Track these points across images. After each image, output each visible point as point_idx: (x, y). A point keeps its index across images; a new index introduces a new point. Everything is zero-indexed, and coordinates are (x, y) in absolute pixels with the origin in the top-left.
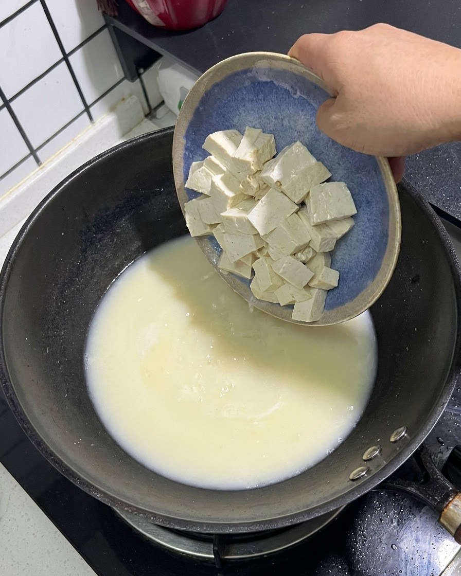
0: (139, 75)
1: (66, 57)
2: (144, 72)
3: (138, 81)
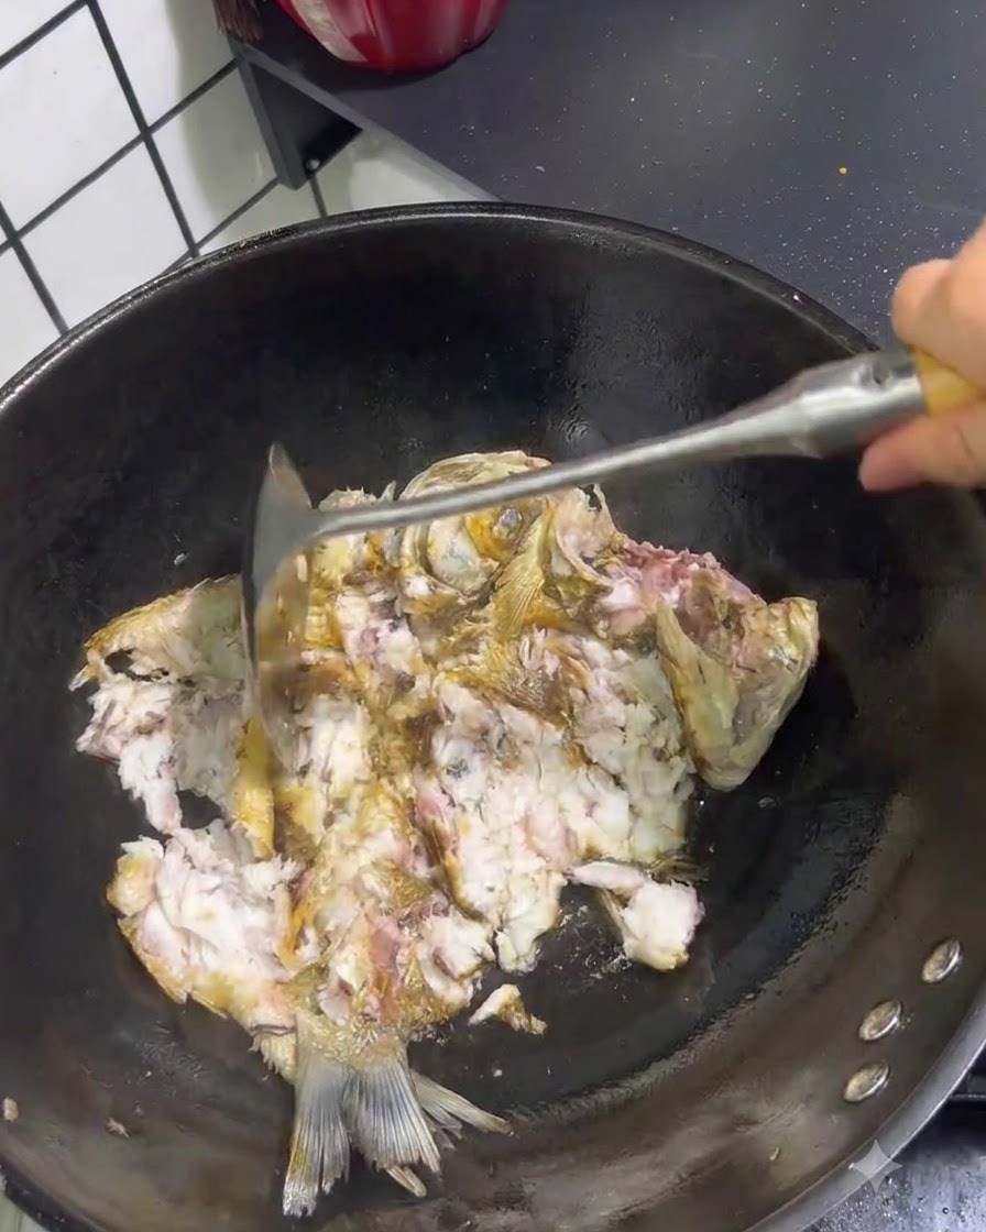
0: (310, 174)
1: (146, 133)
2: (320, 166)
3: (308, 185)
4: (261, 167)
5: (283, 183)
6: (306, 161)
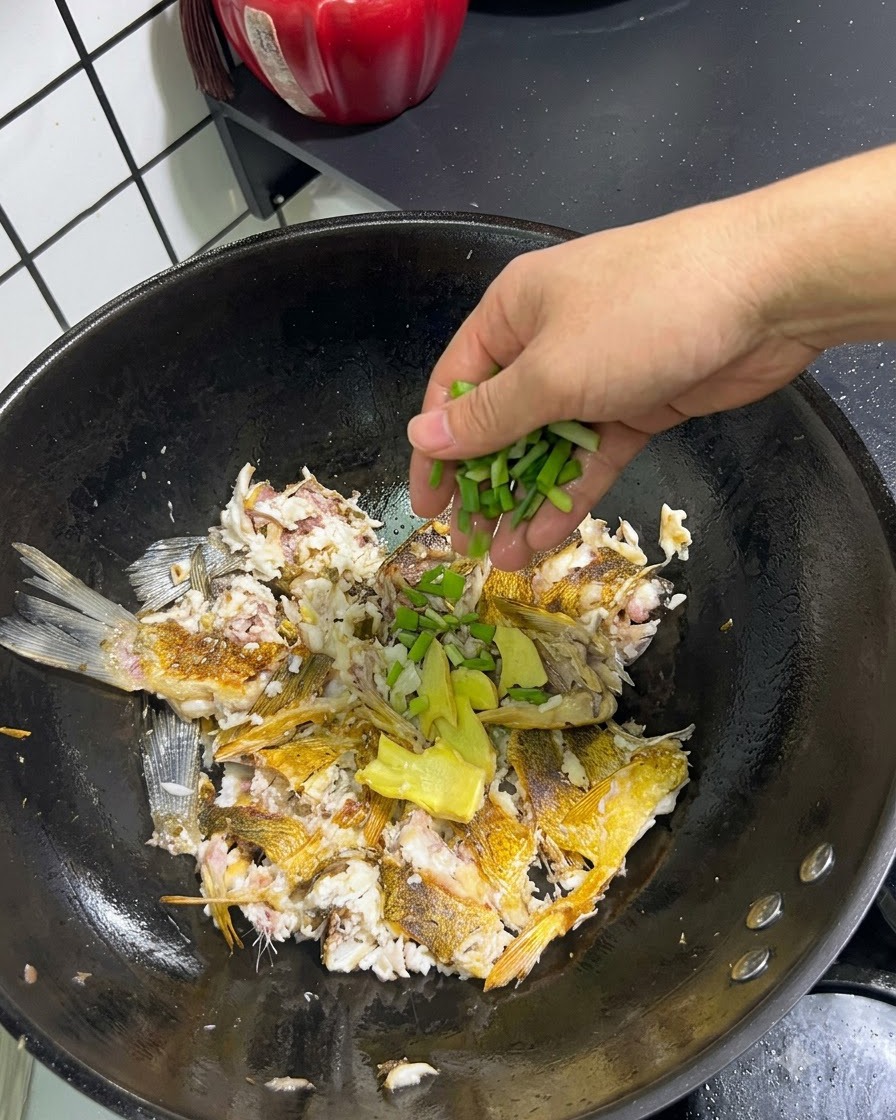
1: (137, 175)
2: (285, 201)
3: (275, 216)
4: (235, 200)
5: (254, 214)
6: (273, 197)
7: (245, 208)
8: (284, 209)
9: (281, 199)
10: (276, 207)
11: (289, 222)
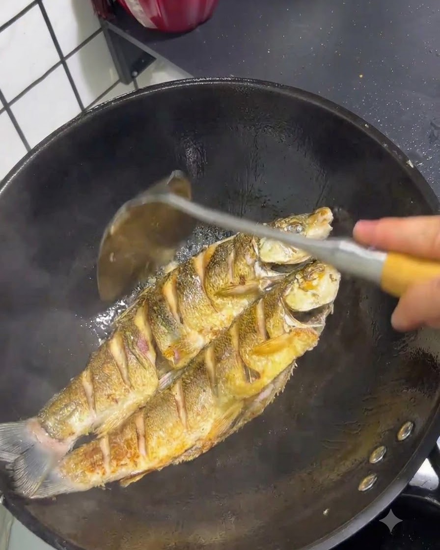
1: (63, 61)
2: (138, 74)
3: (132, 84)
4: (112, 75)
5: (122, 82)
6: (132, 72)
7: (117, 78)
8: (137, 79)
9: (135, 73)
10: (133, 78)
11: (141, 87)
